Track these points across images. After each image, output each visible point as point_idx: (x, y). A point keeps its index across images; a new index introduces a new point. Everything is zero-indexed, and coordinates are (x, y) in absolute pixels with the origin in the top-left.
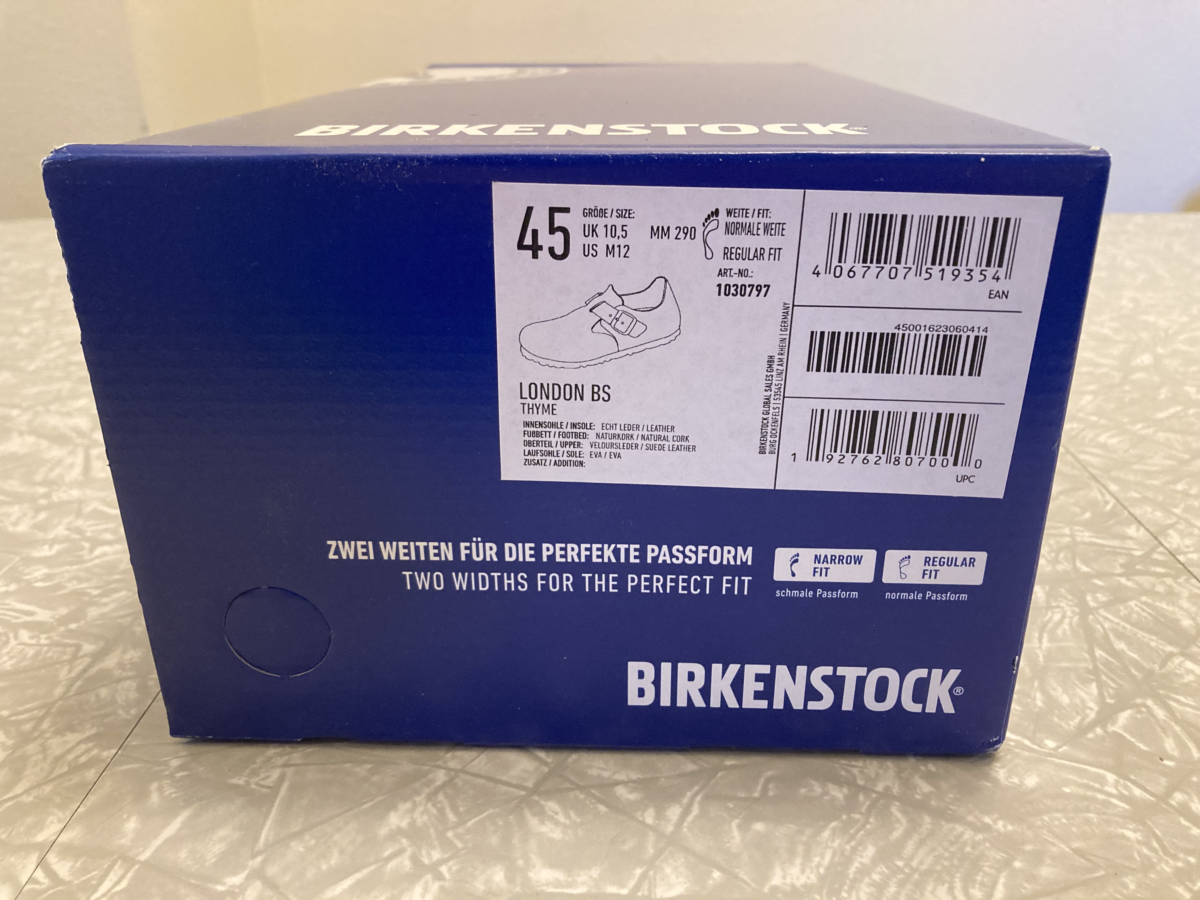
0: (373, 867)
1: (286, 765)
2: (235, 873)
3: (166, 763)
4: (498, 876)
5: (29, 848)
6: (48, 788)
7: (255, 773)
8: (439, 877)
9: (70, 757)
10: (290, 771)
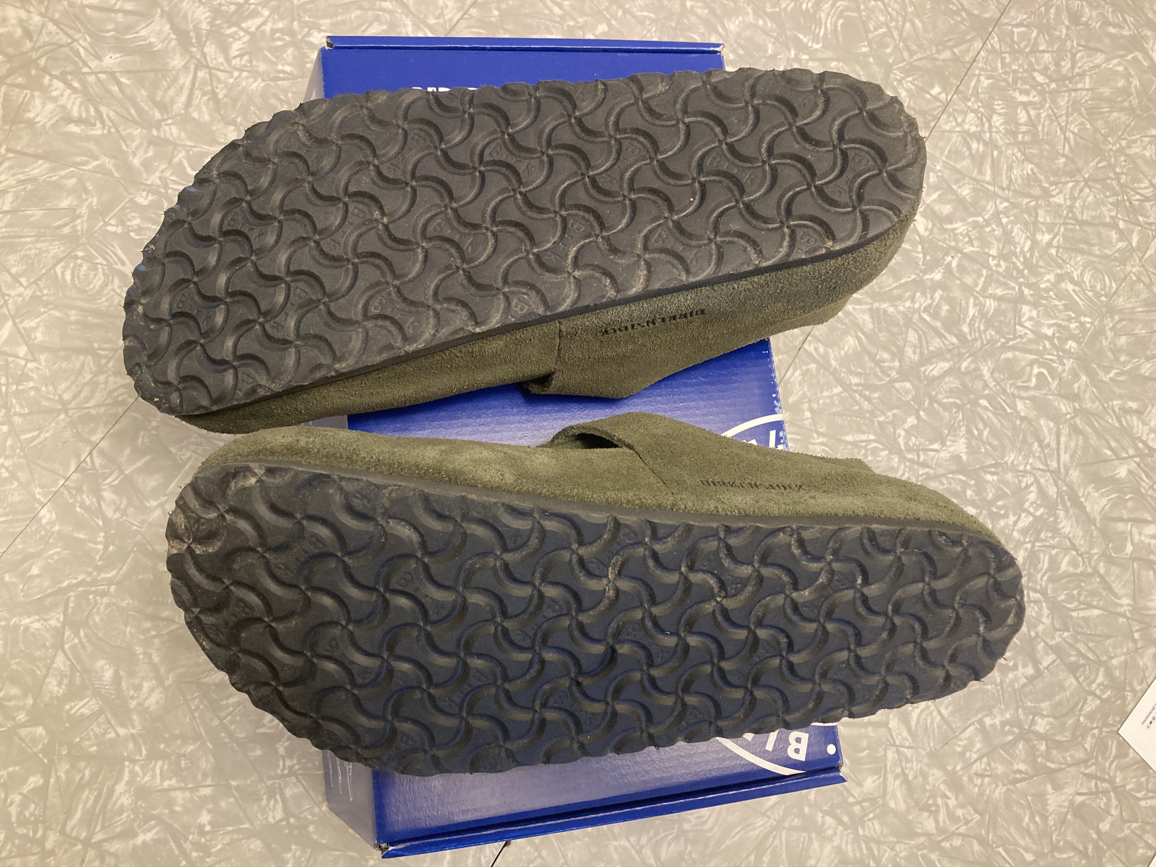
1: (194, 451)
2: (155, 500)
3: (150, 421)
5: (88, 442)
6: (102, 410)
7: (181, 449)
9: (116, 394)
10: (195, 455)
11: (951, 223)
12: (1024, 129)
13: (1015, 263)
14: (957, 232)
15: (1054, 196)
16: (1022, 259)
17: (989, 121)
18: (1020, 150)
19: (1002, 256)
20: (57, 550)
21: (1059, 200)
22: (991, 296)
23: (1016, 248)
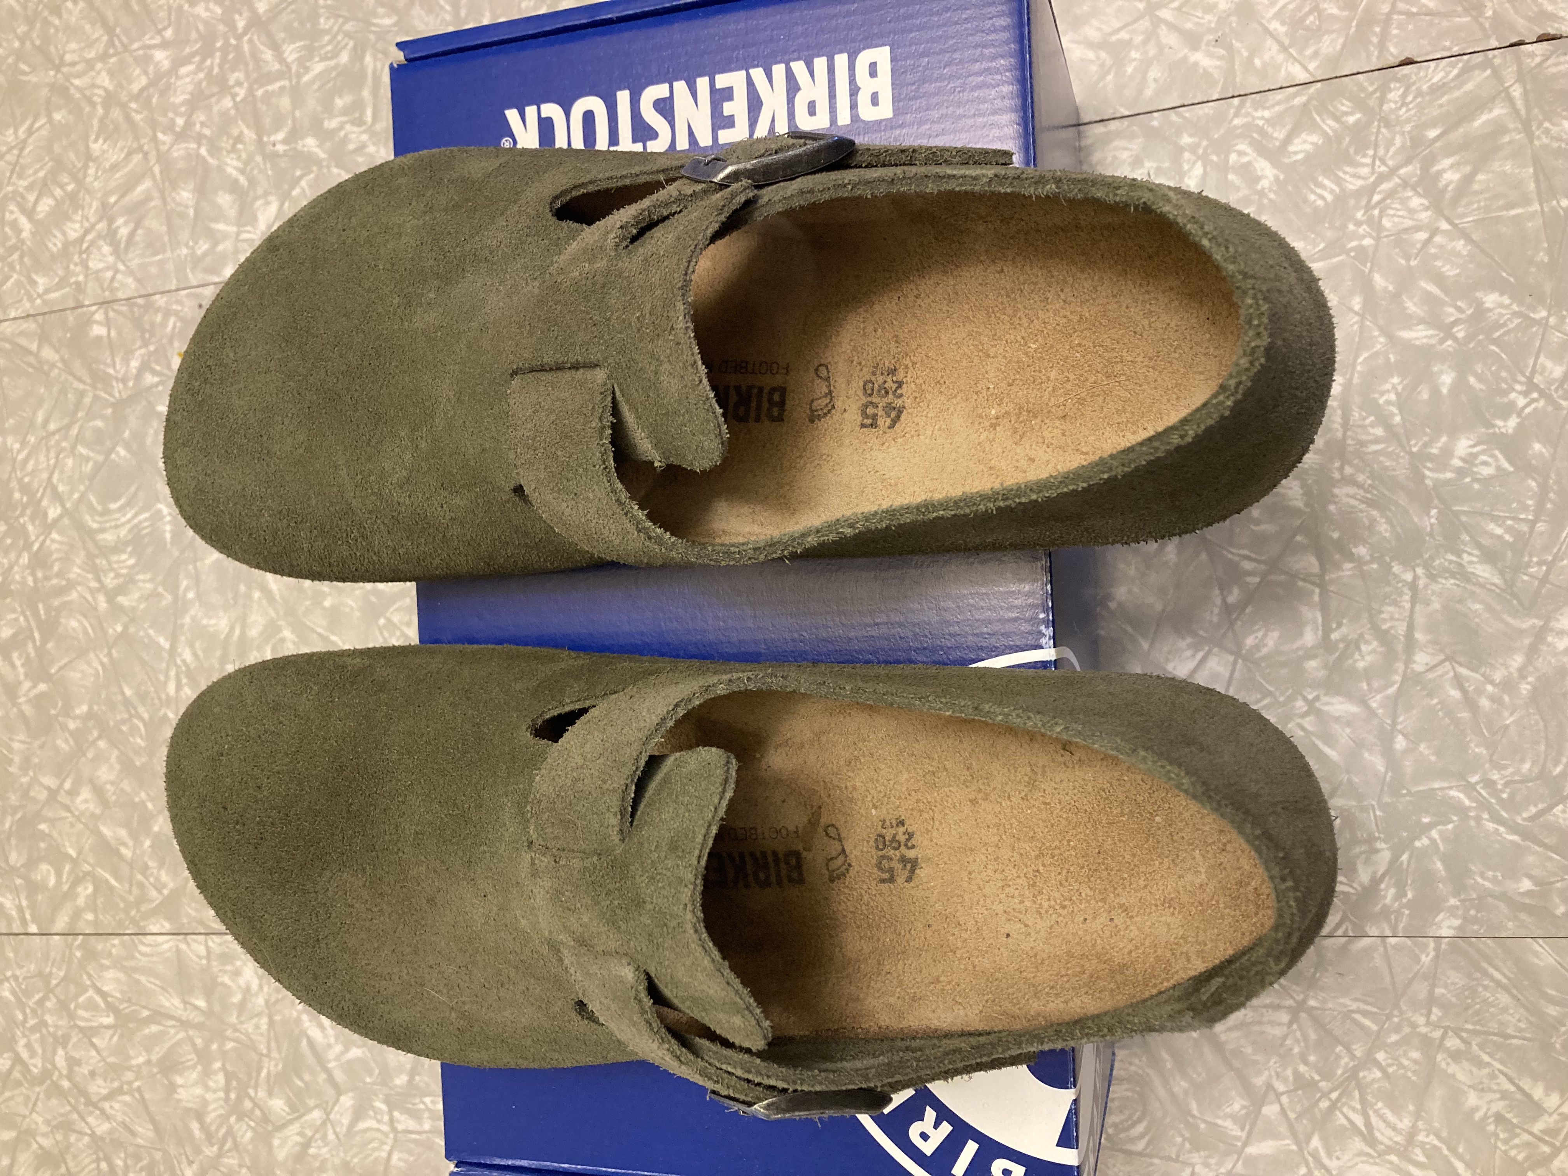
0: (1314, 739)
4: (1312, 664)
8: (1317, 698)
11: (236, 181)
12: (58, 192)
13: (221, 66)
14: (239, 165)
15: (106, 90)
16: (208, 62)
17: (81, 240)
18: (85, 176)
19: (224, 88)
20: (1479, 880)
21: (105, 80)
22: (281, 60)
23: (200, 82)
